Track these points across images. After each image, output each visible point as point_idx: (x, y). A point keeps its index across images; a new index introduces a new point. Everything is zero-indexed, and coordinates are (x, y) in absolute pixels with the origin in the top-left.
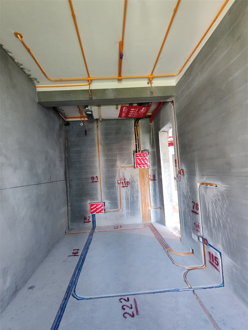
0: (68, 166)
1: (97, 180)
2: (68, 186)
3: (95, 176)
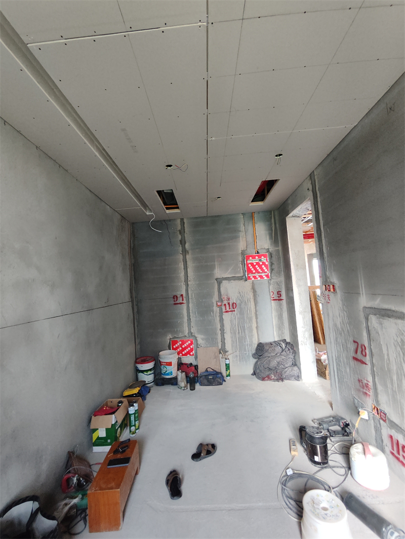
0: (135, 278)
1: (183, 300)
2: (136, 311)
3: (178, 294)
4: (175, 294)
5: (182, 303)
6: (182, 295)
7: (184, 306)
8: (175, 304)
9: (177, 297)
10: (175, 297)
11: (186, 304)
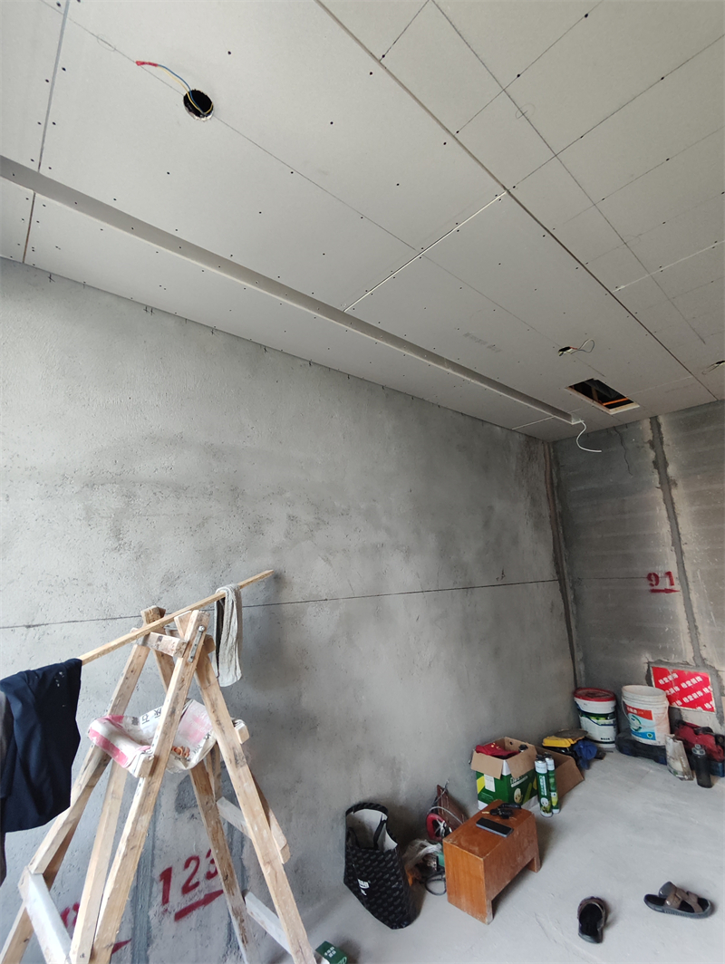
0: (565, 538)
1: (672, 584)
2: (571, 597)
3: (660, 571)
4: (651, 570)
5: (671, 591)
6: (669, 574)
7: (678, 599)
8: (654, 591)
9: (657, 577)
10: (653, 577)
11: (681, 593)
